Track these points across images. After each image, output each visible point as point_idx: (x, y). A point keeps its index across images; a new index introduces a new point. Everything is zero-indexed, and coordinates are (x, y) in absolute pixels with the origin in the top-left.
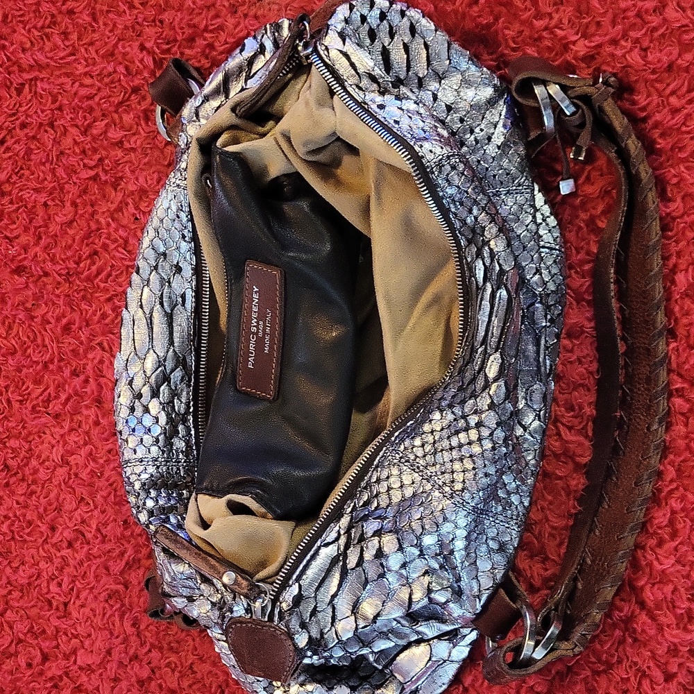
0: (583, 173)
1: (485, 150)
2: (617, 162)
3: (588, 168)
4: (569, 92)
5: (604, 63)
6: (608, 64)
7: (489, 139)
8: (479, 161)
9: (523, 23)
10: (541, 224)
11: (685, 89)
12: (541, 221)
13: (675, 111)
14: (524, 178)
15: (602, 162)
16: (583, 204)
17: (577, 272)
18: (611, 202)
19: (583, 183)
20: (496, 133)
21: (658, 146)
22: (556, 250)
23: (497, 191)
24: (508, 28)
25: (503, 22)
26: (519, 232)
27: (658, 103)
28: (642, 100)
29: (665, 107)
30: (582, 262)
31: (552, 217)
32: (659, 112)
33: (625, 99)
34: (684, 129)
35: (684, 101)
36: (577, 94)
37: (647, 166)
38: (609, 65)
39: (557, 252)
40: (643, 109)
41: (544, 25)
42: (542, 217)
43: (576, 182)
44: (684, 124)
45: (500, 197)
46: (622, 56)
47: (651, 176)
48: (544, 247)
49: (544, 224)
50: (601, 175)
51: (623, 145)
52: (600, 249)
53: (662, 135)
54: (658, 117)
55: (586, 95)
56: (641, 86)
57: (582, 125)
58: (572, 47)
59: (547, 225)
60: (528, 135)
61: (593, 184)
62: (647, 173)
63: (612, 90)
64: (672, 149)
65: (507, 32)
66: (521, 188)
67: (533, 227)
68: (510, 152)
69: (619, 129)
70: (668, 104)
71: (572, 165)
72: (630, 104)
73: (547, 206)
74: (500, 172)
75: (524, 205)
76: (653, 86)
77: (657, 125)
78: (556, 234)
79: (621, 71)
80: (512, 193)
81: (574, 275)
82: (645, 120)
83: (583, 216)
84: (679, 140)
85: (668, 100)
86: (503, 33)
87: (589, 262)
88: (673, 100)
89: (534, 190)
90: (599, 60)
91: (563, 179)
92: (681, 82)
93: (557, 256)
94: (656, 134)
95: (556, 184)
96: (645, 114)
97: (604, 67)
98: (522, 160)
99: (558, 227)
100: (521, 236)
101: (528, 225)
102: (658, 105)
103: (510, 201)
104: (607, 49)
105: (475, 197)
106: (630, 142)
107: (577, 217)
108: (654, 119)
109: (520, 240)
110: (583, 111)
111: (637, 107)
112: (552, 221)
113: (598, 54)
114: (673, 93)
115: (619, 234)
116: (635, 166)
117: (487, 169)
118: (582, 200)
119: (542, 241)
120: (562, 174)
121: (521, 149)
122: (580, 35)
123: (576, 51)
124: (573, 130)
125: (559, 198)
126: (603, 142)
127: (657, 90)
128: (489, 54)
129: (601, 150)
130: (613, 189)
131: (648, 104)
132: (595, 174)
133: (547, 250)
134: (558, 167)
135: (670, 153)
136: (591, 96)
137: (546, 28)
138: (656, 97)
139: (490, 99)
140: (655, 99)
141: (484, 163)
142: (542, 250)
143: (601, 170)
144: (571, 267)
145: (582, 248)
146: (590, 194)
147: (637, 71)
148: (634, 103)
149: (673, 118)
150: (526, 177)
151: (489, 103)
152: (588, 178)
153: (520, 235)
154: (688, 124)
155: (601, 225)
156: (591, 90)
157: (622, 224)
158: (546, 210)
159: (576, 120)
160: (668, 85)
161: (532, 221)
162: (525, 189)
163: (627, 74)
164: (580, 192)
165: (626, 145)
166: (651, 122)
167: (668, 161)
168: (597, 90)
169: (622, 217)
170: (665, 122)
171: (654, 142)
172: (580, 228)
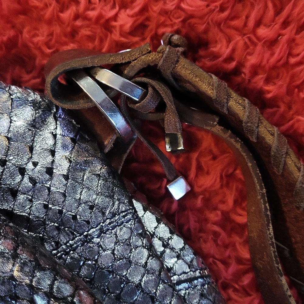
0: (191, 164)
1: (49, 189)
2: (227, 135)
3: (195, 156)
4: (126, 72)
5: (158, 26)
6: (164, 25)
7: (50, 171)
8: (46, 207)
9: (49, 22)
10: (163, 252)
11: (271, 12)
12: (162, 249)
13: (272, 43)
14: (117, 203)
15: (207, 142)
16: (207, 201)
17: (235, 290)
18: (240, 186)
19: (197, 176)
20: (56, 161)
21: (269, 96)
22: (196, 278)
23: (86, 236)
24: (35, 35)
25: (29, 32)
26: (136, 280)
27: (246, 43)
28: (224, 49)
29: (255, 45)
30: (238, 276)
31: (175, 237)
32: (250, 54)
33: (202, 57)
34: (293, 60)
35: (277, 27)
36: (136, 69)
37: (268, 125)
38: (166, 26)
39: (200, 280)
40: (230, 59)
41: (72, 15)
42: (161, 243)
43: (186, 178)
44: (290, 55)
45: (93, 243)
46: (175, 8)
47: (279, 135)
48: (179, 282)
49: (168, 251)
50: (214, 158)
51: (225, 111)
52: (252, 252)
53: (268, 81)
54: (252, 60)
55: (149, 66)
56: (215, 33)
57: (161, 107)
58: (114, 23)
59: (172, 249)
60: (101, 147)
61: (208, 173)
62: (273, 135)
63: (181, 49)
64: (290, 92)
65: (36, 40)
66: (117, 217)
67: (153, 264)
68: (85, 177)
69: (211, 92)
70: (259, 39)
71: (173, 160)
72: (211, 60)
73: (162, 225)
74: (80, 209)
75: (130, 238)
76: (229, 27)
77: (255, 71)
78: (189, 256)
79: (183, 27)
80: (108, 230)
81: (234, 296)
82: (237, 71)
83: (214, 216)
84: (293, 77)
85: (255, 35)
86: (33, 43)
87: (246, 272)
88: (262, 31)
89: (136, 212)
90: (152, 25)
91: (169, 182)
92: (261, 5)
93: (203, 285)
94: (259, 81)
95: (163, 191)
96: (234, 64)
97: (161, 31)
98: (106, 180)
99: (187, 247)
100: (142, 284)
101: (146, 263)
102: (246, 46)
103: (108, 242)
104: (155, 8)
105: (28, 282)
106: (232, 103)
107: (206, 220)
108: (248, 64)
109: (142, 291)
110: (154, 88)
111: (221, 59)
112: (177, 242)
113: (148, 19)
114: (258, 24)
115: (271, 228)
116: (252, 132)
117: (61, 212)
118: (203, 199)
119: (175, 274)
120: (165, 176)
121: (99, 167)
122: (117, 8)
123: (121, 26)
124: (153, 117)
125: (175, 206)
126: (197, 117)
127: (236, 29)
128: (28, 73)
129: (201, 129)
130: (235, 170)
131: (233, 50)
132: (206, 160)
133: (186, 285)
134: (158, 169)
135: (287, 99)
136: (156, 65)
137: (77, 17)
138: (238, 38)
139: (34, 120)
140: (239, 40)
141: (54, 205)
142: (178, 288)
143: (211, 151)
144: (225, 286)
145: (229, 257)
146: (210, 187)
147: (201, 18)
148: (215, 56)
149: (272, 54)
150: (118, 200)
151: (34, 126)
152: (199, 168)
153: (140, 284)
154: (295, 51)
155: (241, 219)
156: (152, 57)
157: (269, 213)
158: (163, 231)
159: (150, 103)
160: (247, 17)
161: (149, 256)
162: (124, 217)
163: (192, 27)
164: (197, 189)
165: (229, 109)
166: (246, 70)
167: (290, 108)
168: (160, 55)
169: (265, 204)
170: (265, 62)
171: (261, 92)
172: (216, 235)
